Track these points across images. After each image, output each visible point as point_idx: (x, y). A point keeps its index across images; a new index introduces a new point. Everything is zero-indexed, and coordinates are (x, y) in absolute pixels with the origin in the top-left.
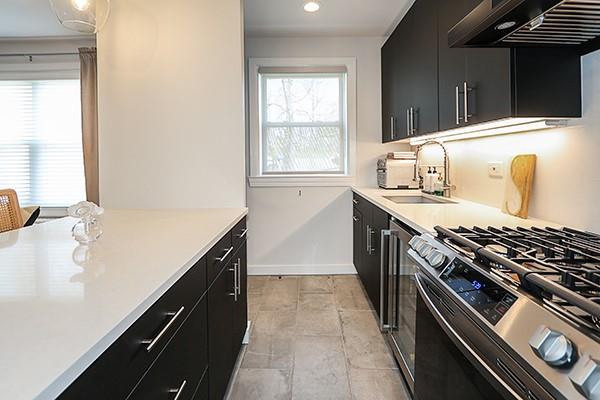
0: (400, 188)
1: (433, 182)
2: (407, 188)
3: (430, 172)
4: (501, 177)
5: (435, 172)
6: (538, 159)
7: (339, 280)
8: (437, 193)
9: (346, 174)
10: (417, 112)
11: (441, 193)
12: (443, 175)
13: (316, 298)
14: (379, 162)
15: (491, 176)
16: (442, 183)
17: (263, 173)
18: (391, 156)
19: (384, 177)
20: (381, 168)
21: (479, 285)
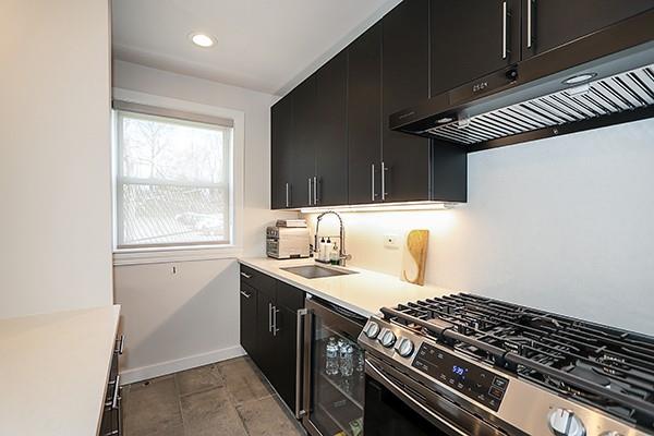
0: (292, 257)
1: (328, 251)
2: (298, 257)
3: (323, 241)
4: (397, 248)
5: (329, 241)
6: (431, 234)
7: (228, 368)
8: (332, 262)
9: (231, 245)
10: (321, 182)
11: (338, 263)
12: (338, 245)
13: (204, 399)
14: (269, 230)
15: (389, 248)
16: (337, 252)
17: (118, 248)
18: (282, 224)
19: (276, 247)
20: (272, 236)
21: (460, 370)
